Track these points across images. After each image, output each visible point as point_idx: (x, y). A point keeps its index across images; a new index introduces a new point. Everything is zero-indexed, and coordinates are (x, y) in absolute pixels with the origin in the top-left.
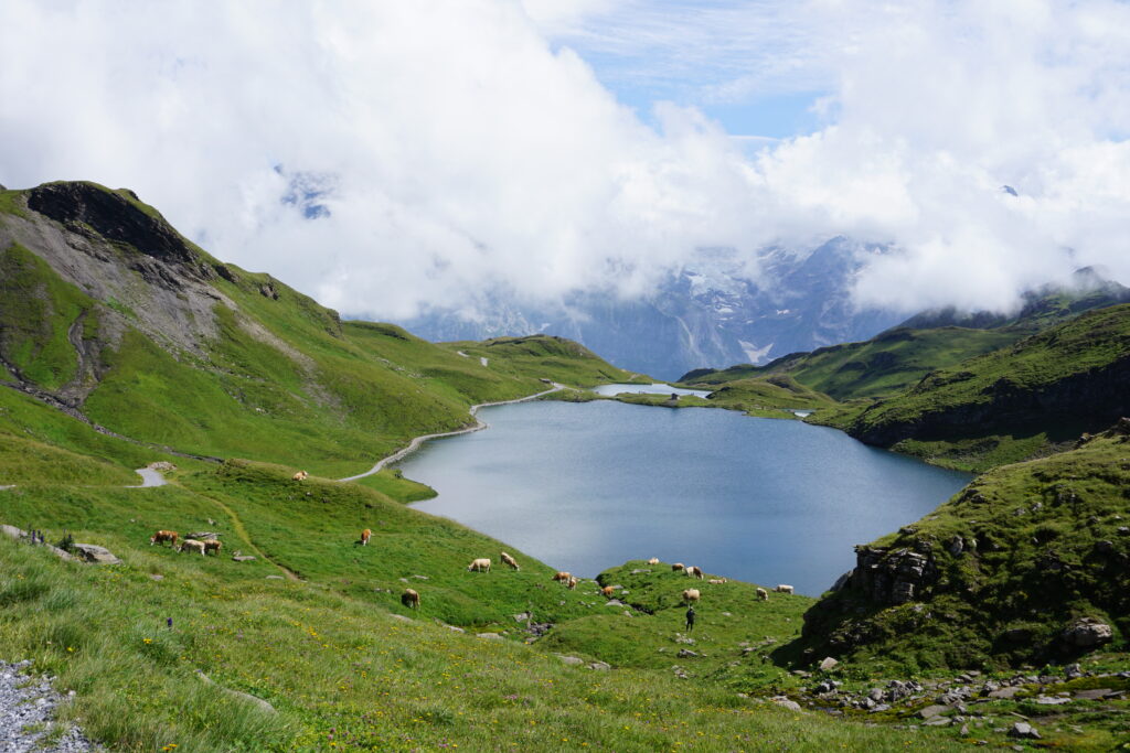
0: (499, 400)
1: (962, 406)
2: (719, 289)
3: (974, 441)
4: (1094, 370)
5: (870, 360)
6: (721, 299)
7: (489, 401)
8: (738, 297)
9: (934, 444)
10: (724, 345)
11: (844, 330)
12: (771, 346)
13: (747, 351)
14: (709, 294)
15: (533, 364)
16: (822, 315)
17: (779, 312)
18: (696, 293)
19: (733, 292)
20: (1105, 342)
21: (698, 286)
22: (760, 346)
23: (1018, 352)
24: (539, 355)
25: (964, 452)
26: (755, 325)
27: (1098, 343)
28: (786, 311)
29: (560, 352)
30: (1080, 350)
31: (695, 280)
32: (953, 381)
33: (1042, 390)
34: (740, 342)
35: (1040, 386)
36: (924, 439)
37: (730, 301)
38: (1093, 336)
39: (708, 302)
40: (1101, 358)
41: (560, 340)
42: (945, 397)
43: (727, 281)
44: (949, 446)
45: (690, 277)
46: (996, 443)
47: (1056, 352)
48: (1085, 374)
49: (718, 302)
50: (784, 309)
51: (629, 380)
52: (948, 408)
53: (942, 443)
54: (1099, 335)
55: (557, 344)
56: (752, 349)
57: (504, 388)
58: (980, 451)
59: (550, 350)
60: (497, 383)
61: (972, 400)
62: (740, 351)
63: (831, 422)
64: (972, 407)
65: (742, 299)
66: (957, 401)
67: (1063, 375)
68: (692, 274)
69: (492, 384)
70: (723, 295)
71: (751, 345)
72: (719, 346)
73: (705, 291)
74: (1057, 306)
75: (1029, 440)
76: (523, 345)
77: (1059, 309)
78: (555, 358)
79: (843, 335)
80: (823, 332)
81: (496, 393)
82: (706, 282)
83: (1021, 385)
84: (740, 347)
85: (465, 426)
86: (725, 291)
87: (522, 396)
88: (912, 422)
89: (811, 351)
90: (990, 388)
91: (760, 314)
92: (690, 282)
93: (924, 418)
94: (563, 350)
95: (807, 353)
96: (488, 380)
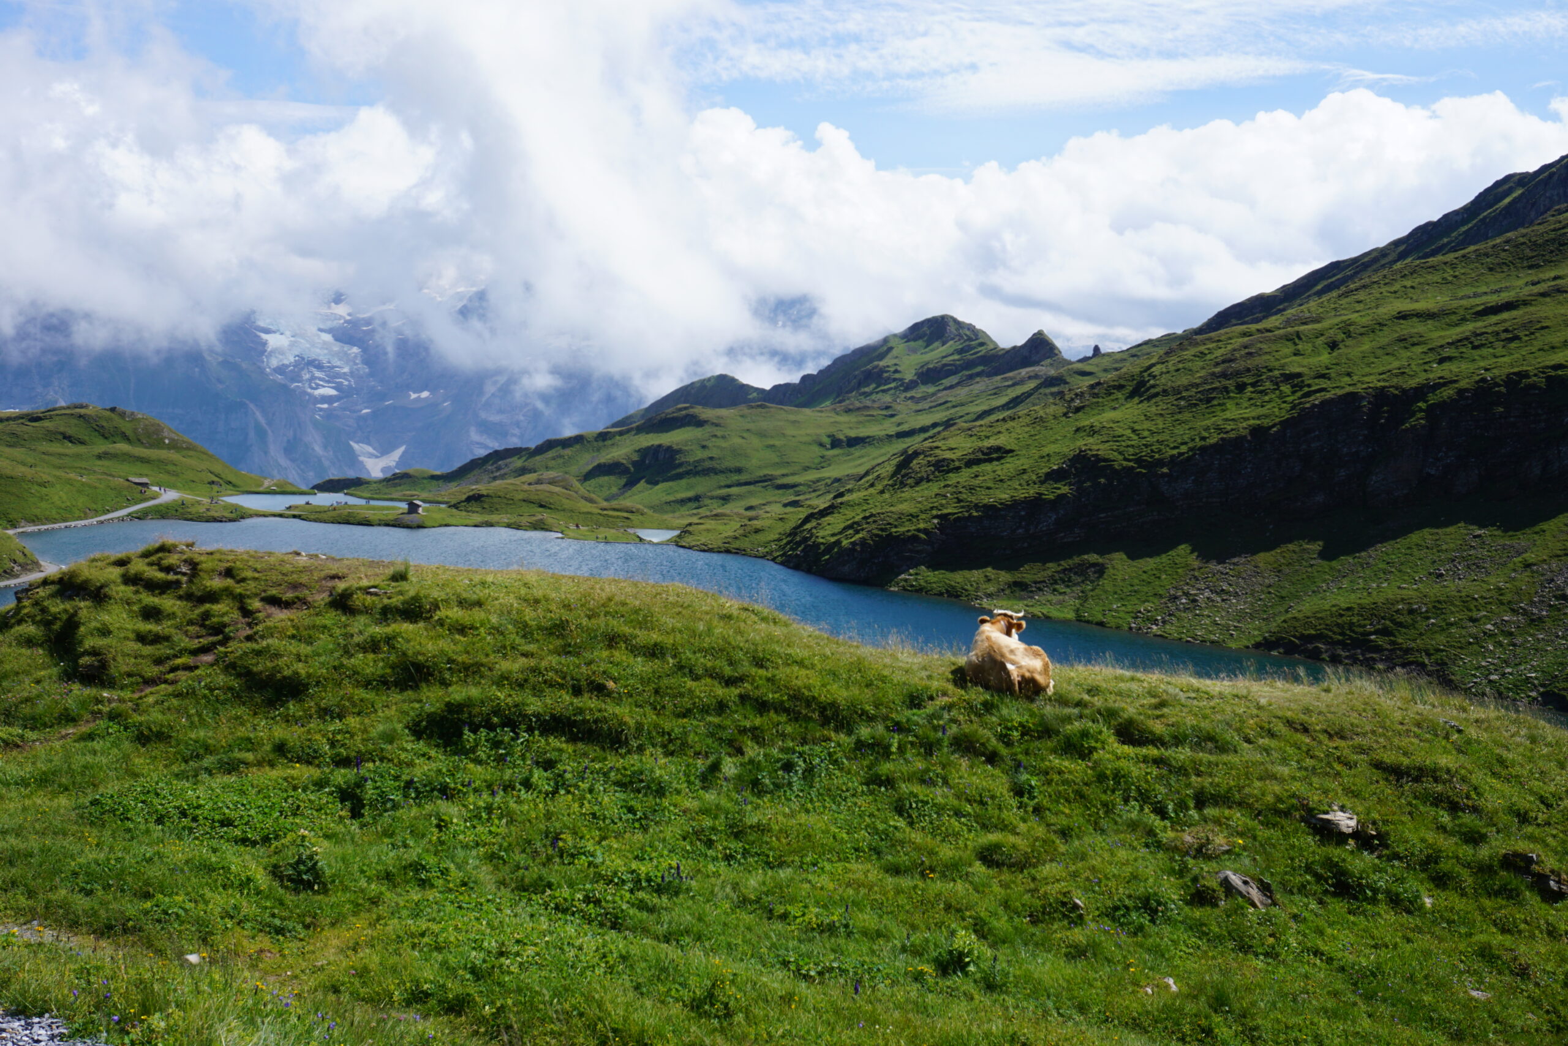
0: (55, 521)
1: (1014, 505)
2: (314, 356)
3: (1052, 567)
4: (1258, 432)
5: (635, 457)
6: (318, 374)
7: (34, 520)
8: (346, 370)
9: (976, 575)
10: (325, 447)
11: (518, 424)
12: (402, 449)
13: (361, 458)
14: (296, 364)
15: (78, 456)
16: (484, 399)
17: (413, 396)
18: (274, 363)
19: (336, 362)
20: (1253, 385)
21: (279, 351)
22: (384, 451)
23: (1078, 410)
24: (82, 443)
25: (1039, 586)
26: (374, 414)
27: (1241, 388)
28: (425, 394)
29: (126, 438)
30: (1209, 400)
31: (273, 341)
32: (970, 463)
33: (1165, 470)
34: (352, 443)
35: (1161, 463)
36: (953, 566)
37: (332, 377)
38: (1224, 375)
39: (296, 377)
40: (1260, 411)
41: (122, 415)
42: (971, 489)
43: (325, 343)
44: (1005, 577)
45: (264, 336)
46: (1101, 570)
47: (1158, 406)
48: (1240, 439)
49: (313, 378)
50: (422, 391)
51: (261, 489)
52: (988, 508)
53: (990, 571)
54: (1238, 373)
55: (117, 421)
56: (371, 456)
57: (59, 495)
58: (1068, 583)
59: (105, 434)
60: (43, 484)
61: (1032, 491)
62: (352, 458)
63: (736, 544)
64: (1035, 505)
65: (352, 373)
66: (1003, 495)
67: (1199, 443)
68: (267, 331)
69: (35, 488)
70: (319, 367)
71: (370, 449)
72: (318, 449)
73: (290, 359)
74: (897, 376)
75: (1164, 558)
76: (46, 424)
77: (901, 380)
78: (123, 447)
79: (516, 431)
80: (486, 428)
81: (43, 505)
82: (292, 345)
83: (1119, 462)
84: (351, 451)
85: (17, 568)
86: (324, 360)
87: (97, 513)
88: (923, 536)
89: (532, 445)
90: (1060, 470)
91: (383, 397)
92: (265, 344)
93: (941, 528)
94: (128, 433)
95: (527, 449)
96: (23, 479)
